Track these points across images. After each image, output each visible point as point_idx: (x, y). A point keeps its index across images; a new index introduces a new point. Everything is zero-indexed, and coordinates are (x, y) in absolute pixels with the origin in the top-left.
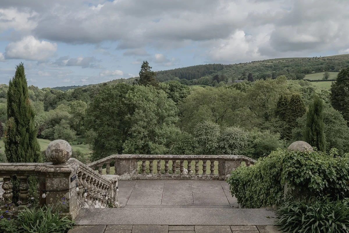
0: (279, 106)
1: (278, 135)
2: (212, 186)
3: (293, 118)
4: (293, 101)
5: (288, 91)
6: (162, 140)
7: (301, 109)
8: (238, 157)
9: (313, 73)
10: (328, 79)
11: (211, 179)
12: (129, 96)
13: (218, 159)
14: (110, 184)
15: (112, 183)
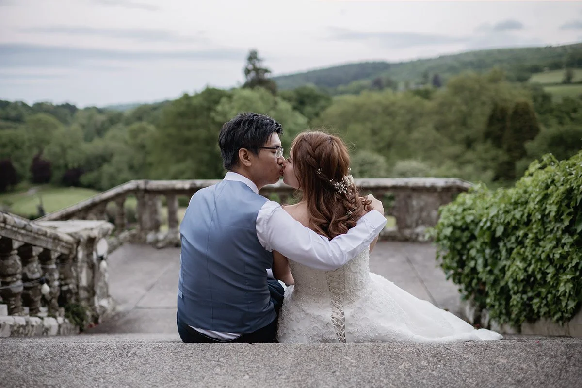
3: (517, 143)
7: (530, 127)
8: (446, 182)
10: (573, 81)
12: (223, 108)
13: (394, 188)
14: (70, 246)
15: (78, 242)
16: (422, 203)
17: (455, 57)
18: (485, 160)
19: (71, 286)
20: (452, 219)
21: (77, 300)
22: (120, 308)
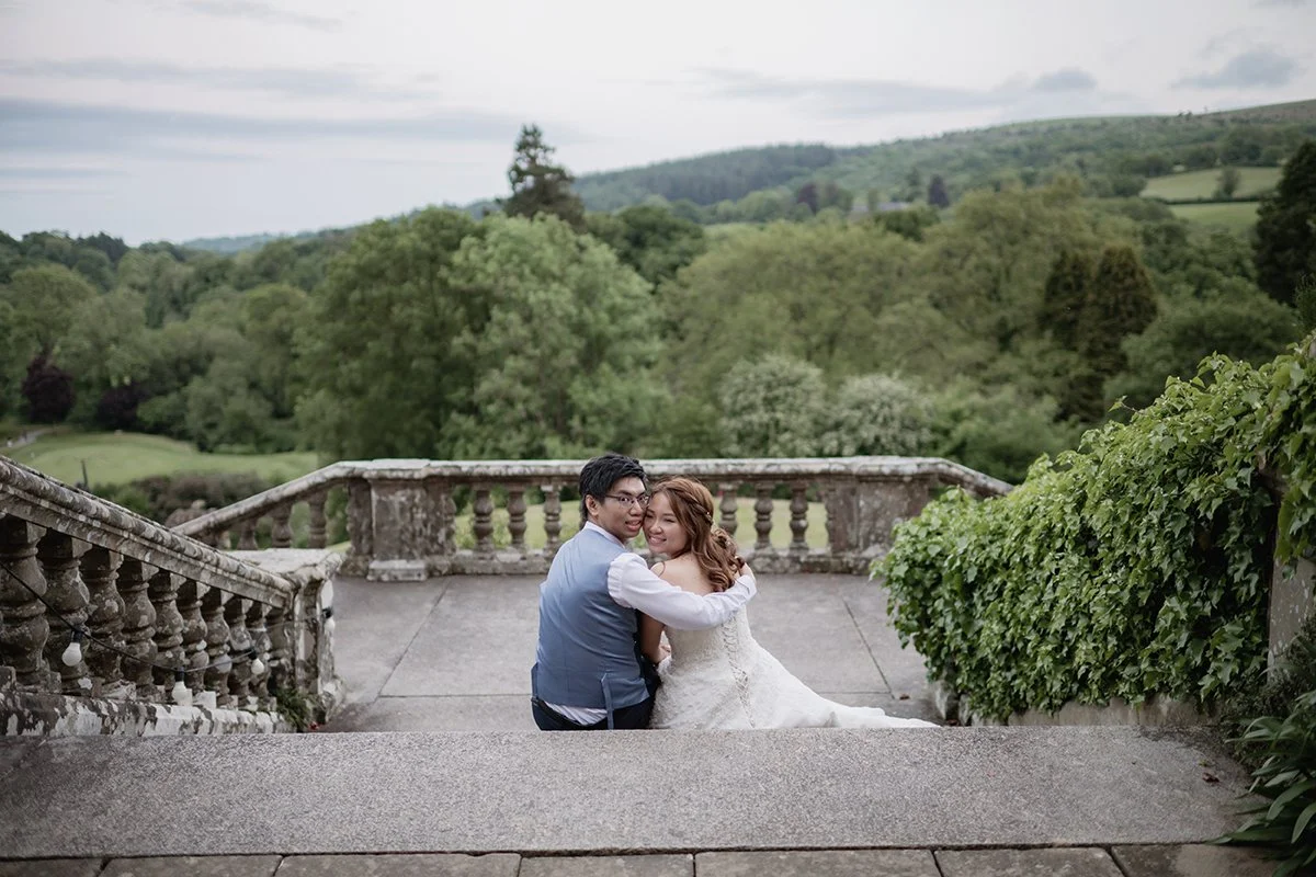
0: (1054, 293)
1: (1050, 404)
2: (798, 600)
3: (1107, 339)
4: (1109, 272)
5: (1088, 235)
6: (596, 429)
7: (1136, 303)
8: (919, 465)
9: (1179, 173)
10: (1237, 194)
11: (792, 571)
12: (467, 258)
13: (826, 475)
14: (285, 595)
15: (296, 589)
16: (877, 504)
17: (978, 137)
18: (1039, 375)
19: (283, 661)
20: (909, 550)
21: (293, 684)
22: (353, 698)
